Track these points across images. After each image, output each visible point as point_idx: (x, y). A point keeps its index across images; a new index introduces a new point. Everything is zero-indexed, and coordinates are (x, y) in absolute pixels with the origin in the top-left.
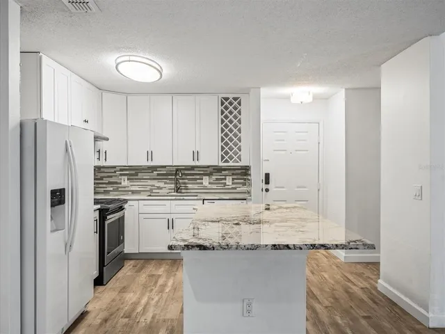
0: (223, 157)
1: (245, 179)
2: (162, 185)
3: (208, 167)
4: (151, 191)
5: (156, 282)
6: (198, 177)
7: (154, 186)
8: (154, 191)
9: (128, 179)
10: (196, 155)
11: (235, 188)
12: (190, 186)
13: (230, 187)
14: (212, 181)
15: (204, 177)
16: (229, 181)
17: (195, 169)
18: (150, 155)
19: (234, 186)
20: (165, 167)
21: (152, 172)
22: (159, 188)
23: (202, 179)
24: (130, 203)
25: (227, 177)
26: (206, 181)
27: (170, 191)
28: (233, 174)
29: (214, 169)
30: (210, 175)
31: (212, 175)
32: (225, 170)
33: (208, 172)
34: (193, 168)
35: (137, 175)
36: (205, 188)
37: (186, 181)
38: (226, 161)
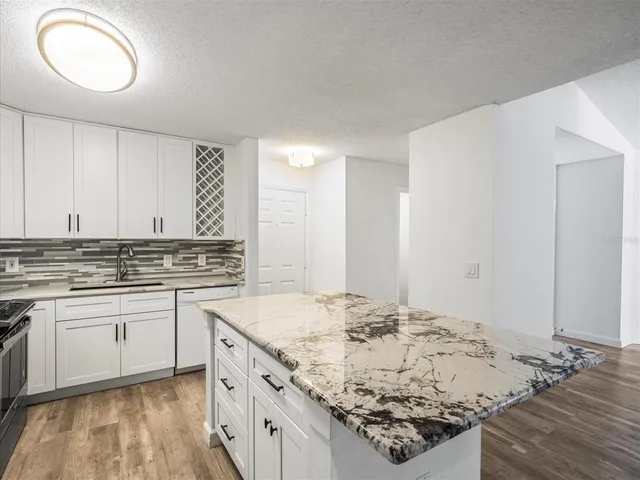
0: (198, 229)
1: (223, 258)
2: (92, 269)
3: (172, 241)
4: (70, 280)
5: (117, 445)
6: (156, 256)
7: (76, 271)
8: (76, 280)
9: (20, 262)
10: (158, 224)
11: (210, 270)
12: (142, 269)
13: (203, 268)
14: (177, 261)
15: (165, 256)
16: (202, 261)
17: (151, 244)
18: (74, 221)
19: (208, 267)
20: (98, 241)
21: (73, 249)
22: (86, 275)
23: (162, 259)
24: (38, 305)
25: (199, 256)
26: (168, 262)
27: (109, 278)
28: (208, 251)
29: (180, 245)
30: (174, 252)
31: (177, 252)
32: (196, 245)
33: (171, 249)
34: (147, 243)
35: (42, 255)
36: (167, 271)
37: (137, 262)
38: (203, 234)
